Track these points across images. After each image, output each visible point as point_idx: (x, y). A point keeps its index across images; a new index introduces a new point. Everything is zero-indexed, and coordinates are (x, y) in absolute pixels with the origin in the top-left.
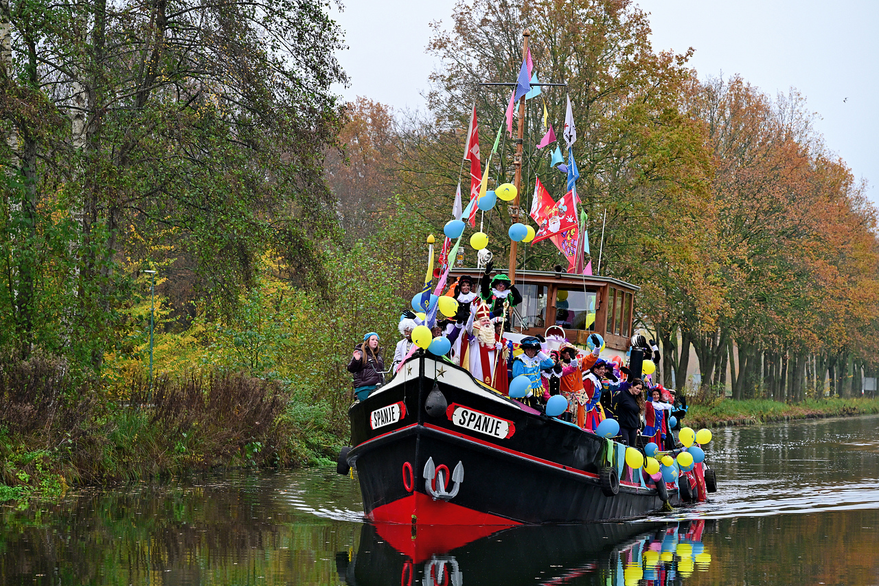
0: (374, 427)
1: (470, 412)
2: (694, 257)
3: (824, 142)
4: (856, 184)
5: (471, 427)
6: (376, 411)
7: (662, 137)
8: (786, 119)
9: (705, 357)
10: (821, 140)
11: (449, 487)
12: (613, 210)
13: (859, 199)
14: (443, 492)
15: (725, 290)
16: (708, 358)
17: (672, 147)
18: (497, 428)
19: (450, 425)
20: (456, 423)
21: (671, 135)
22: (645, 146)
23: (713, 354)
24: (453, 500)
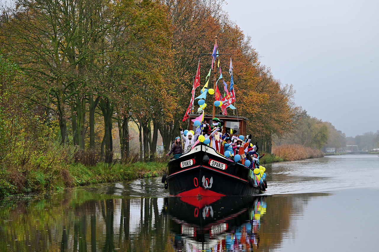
0: (182, 167)
1: (215, 161)
2: (162, 80)
3: (228, 17)
4: (245, 40)
5: (215, 166)
6: (183, 162)
7: (143, 14)
8: (207, 4)
9: (166, 136)
10: (227, 16)
11: (209, 185)
12: (117, 56)
13: (246, 47)
14: (208, 187)
15: (178, 98)
16: (167, 136)
17: (148, 20)
18: (222, 166)
19: (209, 166)
20: (211, 165)
21: (148, 13)
22: (133, 19)
23: (171, 134)
24: (210, 189)
